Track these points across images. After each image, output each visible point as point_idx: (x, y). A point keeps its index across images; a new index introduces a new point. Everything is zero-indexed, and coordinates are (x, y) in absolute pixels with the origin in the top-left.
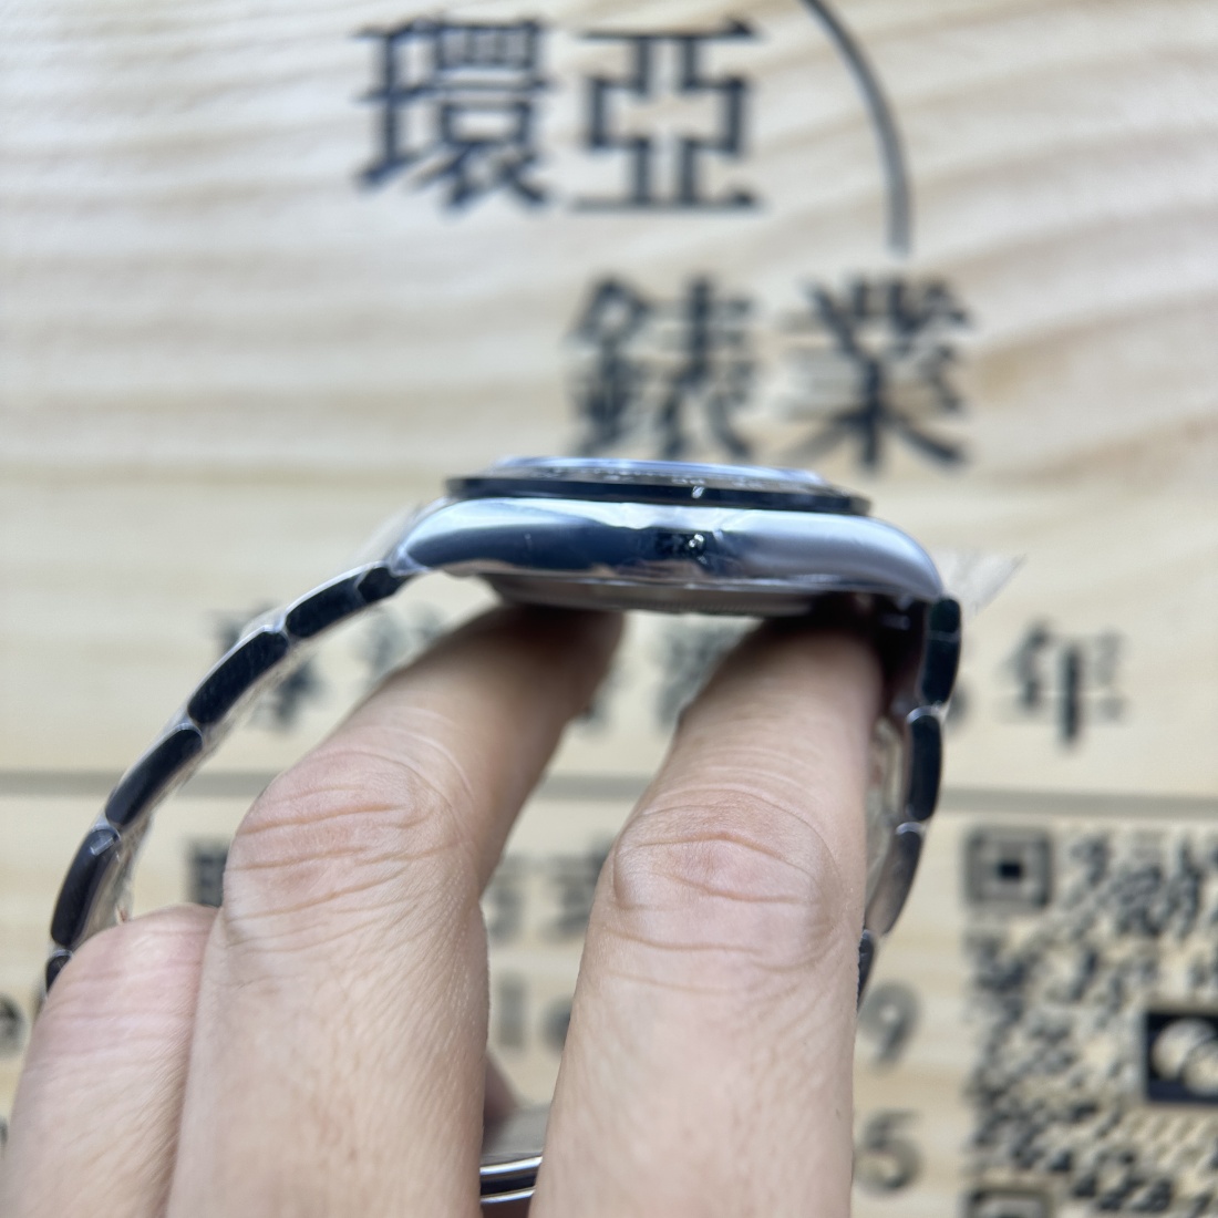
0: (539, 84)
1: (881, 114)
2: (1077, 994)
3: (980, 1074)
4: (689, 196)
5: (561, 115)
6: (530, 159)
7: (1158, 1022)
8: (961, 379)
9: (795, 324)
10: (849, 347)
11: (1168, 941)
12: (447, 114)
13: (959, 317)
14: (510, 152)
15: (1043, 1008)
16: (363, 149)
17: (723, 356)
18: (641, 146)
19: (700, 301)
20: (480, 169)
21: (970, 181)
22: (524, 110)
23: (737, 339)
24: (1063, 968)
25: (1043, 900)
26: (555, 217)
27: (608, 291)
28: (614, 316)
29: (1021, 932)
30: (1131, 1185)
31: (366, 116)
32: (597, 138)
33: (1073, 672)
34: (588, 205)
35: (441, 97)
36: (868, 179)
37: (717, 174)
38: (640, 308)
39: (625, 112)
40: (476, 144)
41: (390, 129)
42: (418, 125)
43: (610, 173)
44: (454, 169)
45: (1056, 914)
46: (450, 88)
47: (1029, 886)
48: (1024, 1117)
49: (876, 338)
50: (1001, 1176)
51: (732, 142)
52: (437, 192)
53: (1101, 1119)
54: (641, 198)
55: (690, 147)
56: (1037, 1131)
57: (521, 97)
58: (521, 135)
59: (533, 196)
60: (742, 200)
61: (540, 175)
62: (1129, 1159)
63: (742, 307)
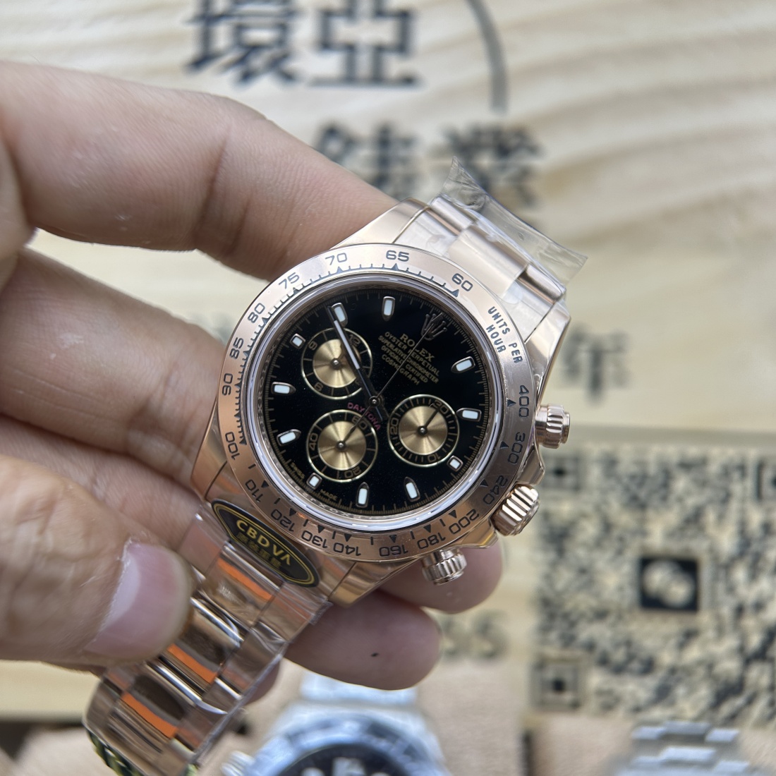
0: (291, 13)
1: (489, 33)
2: (598, 544)
3: (540, 590)
4: (377, 78)
5: (304, 31)
6: (285, 56)
7: (646, 562)
8: (535, 186)
9: (439, 153)
10: (470, 167)
11: (651, 514)
12: (240, 29)
13: (533, 150)
14: (276, 51)
15: (579, 553)
16: (190, 50)
17: (397, 170)
18: (350, 48)
19: (385, 139)
20: (258, 62)
21: (539, 71)
22: (283, 27)
23: (405, 161)
24: (590, 529)
25: (577, 488)
26: (300, 89)
27: (331, 131)
28: (334, 146)
29: (565, 508)
30: (631, 657)
31: (193, 30)
32: (325, 44)
33: (597, 357)
34: (320, 82)
35: (235, 21)
36: (480, 70)
37: (395, 66)
38: (350, 143)
39: (343, 31)
40: (255, 48)
41: (206, 38)
42: (222, 36)
43: (331, 64)
44: (242, 61)
45: (585, 496)
46: (241, 16)
47: (569, 480)
48: (566, 616)
49: (486, 161)
50: (553, 651)
51: (402, 46)
52: (232, 74)
53: (611, 619)
54: (349, 78)
55: (379, 50)
56: (573, 624)
57: (281, 20)
58: (281, 42)
59: (288, 77)
60: (408, 81)
61: (293, 65)
62: (628, 643)
63: (408, 142)
